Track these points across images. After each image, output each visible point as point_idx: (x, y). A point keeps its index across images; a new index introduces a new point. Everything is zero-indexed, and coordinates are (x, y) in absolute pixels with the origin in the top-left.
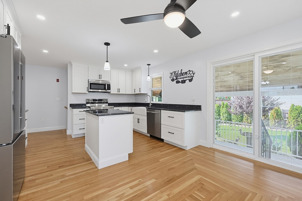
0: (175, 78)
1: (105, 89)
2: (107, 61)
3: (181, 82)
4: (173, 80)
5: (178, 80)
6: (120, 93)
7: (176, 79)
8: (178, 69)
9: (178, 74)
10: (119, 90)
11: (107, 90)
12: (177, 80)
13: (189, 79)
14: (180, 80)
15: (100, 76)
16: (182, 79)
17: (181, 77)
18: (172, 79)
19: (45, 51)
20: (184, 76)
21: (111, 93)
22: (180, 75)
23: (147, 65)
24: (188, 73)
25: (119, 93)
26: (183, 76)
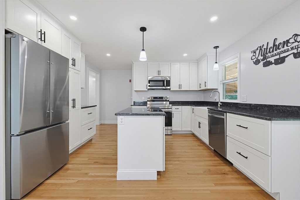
0: (262, 58)
1: (164, 86)
2: (143, 50)
3: (273, 62)
4: (257, 62)
5: (268, 60)
6: (182, 90)
7: (262, 60)
8: (267, 40)
9: (267, 48)
10: (180, 86)
11: (166, 86)
12: (265, 61)
13: (293, 53)
14: (272, 60)
15: (159, 72)
16: (278, 57)
17: (275, 52)
18: (254, 60)
19: (108, 55)
20: (282, 49)
21: (171, 90)
22: (271, 50)
23: (214, 47)
24: (292, 41)
25: (180, 89)
26: (278, 51)
